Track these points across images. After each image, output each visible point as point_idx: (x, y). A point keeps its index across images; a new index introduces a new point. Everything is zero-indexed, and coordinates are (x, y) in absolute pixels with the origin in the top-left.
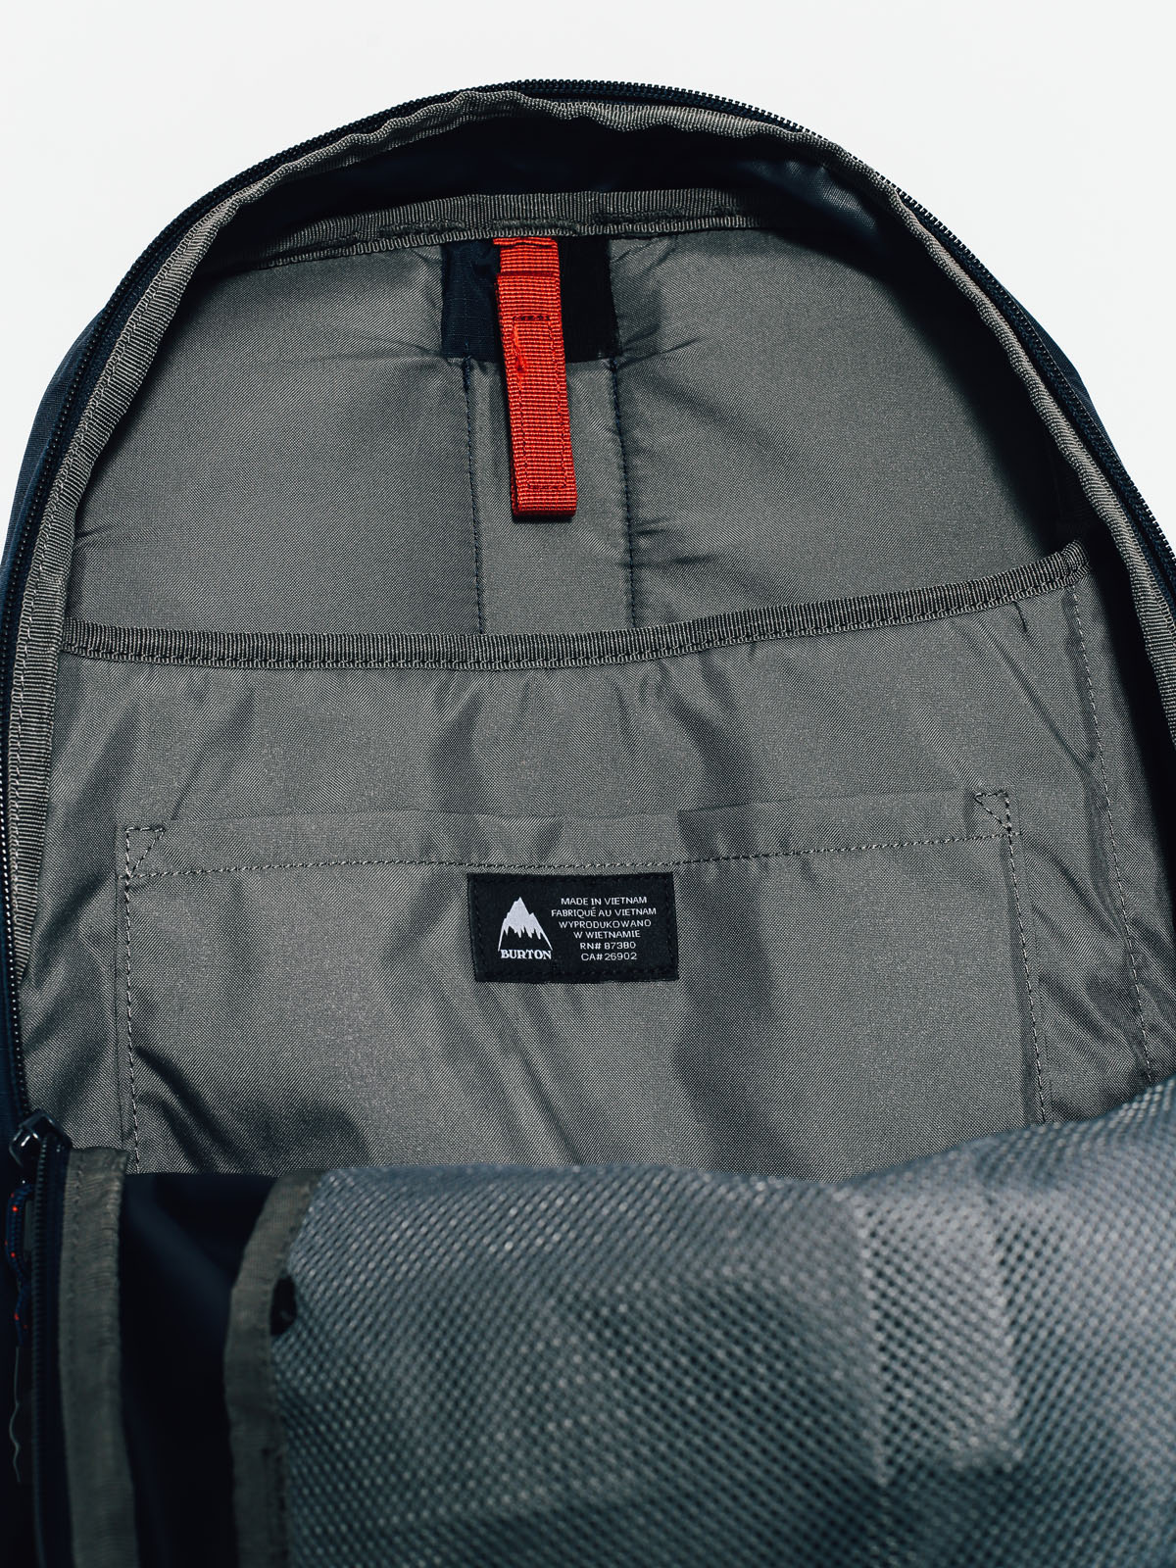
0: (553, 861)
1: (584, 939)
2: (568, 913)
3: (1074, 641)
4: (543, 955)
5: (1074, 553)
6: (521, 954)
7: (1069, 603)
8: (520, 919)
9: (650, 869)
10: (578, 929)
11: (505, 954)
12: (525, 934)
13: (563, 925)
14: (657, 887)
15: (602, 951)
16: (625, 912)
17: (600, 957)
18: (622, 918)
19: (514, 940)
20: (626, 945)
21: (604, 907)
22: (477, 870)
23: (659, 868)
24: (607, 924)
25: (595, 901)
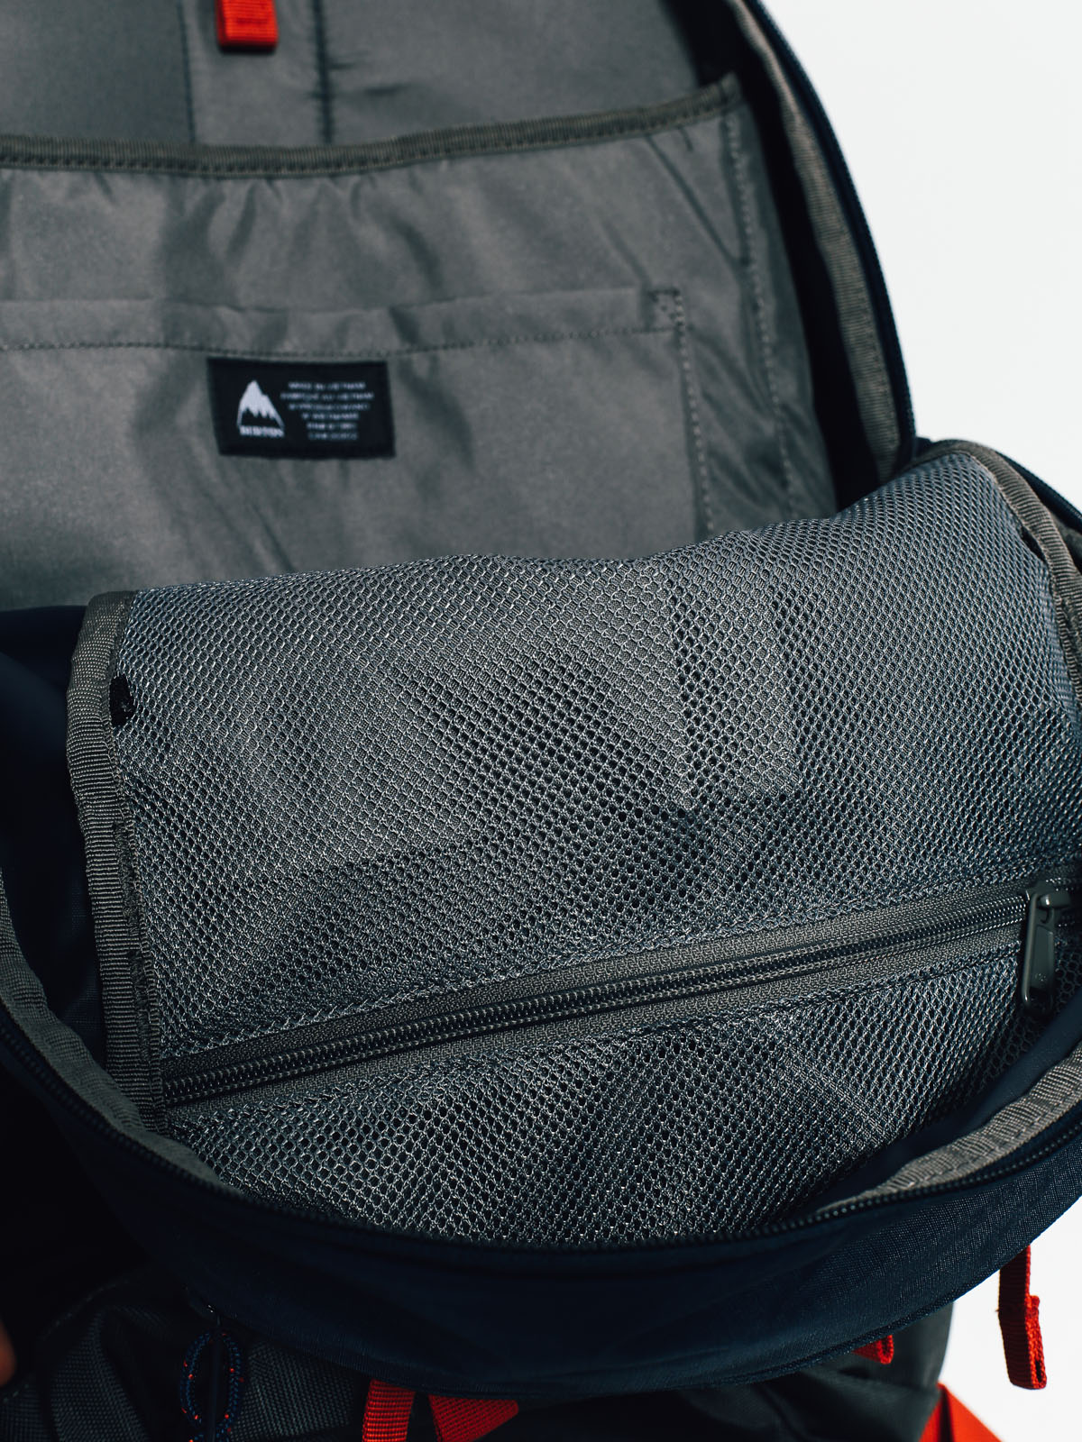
0: (280, 350)
1: (311, 420)
2: (296, 396)
3: (727, 161)
4: (276, 432)
5: (729, 82)
6: (257, 431)
7: (724, 129)
8: (255, 400)
9: (364, 358)
10: (305, 411)
11: (245, 430)
12: (260, 414)
13: (292, 407)
14: (373, 373)
15: (326, 431)
16: (345, 397)
17: (325, 436)
18: (343, 402)
19: (250, 419)
20: (346, 426)
21: (326, 392)
22: (214, 355)
23: (375, 358)
24: (329, 407)
25: (319, 387)
